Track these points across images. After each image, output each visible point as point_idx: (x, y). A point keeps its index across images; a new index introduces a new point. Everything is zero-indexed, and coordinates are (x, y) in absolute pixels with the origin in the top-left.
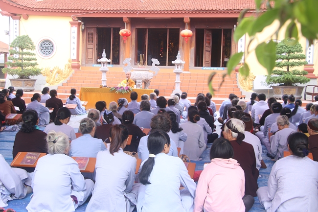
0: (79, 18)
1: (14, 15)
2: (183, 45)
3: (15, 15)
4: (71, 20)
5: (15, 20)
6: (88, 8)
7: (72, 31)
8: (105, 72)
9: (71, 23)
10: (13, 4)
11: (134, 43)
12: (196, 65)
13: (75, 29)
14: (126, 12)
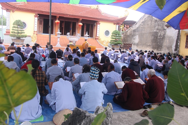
0: (38, 14)
1: (8, 10)
2: (77, 28)
4: (35, 15)
6: (44, 11)
7: (35, 19)
8: (59, 37)
9: (35, 16)
10: (8, 5)
11: (59, 26)
13: (37, 19)
14: (59, 14)
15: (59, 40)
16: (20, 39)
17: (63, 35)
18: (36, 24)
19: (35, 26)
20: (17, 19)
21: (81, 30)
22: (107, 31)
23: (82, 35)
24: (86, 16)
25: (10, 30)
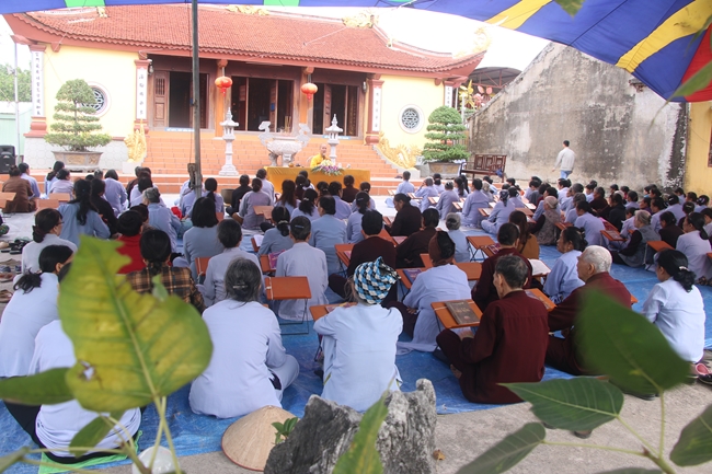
0: (150, 56)
1: (34, 44)
3: (36, 42)
4: (137, 58)
5: (34, 53)
6: (169, 42)
7: (139, 75)
8: (231, 141)
9: (136, 63)
10: (36, 24)
11: (229, 98)
12: (315, 132)
13: (144, 72)
15: (229, 148)
16: (83, 150)
17: (247, 132)
18: (142, 94)
19: (139, 102)
20: (73, 79)
21: (311, 109)
22: (410, 110)
23: (318, 128)
24: (329, 56)
25: (45, 118)
